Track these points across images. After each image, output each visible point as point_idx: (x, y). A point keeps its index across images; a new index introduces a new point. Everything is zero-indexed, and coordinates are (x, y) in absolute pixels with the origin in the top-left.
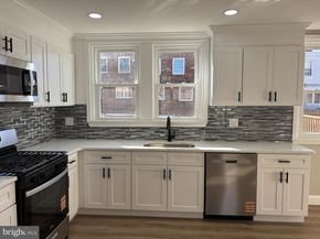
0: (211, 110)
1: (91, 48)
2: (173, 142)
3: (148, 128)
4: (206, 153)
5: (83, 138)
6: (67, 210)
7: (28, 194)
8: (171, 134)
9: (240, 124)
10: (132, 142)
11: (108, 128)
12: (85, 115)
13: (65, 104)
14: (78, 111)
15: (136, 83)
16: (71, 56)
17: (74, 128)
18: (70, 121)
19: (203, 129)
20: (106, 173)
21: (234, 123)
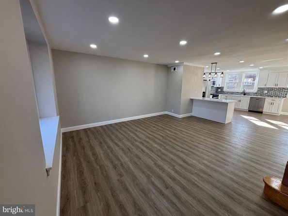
0: (259, 88)
4: (251, 97)
5: (222, 93)
8: (245, 94)
9: (268, 92)
12: (223, 89)
13: (219, 86)
18: (220, 90)
19: (255, 93)
21: (266, 92)
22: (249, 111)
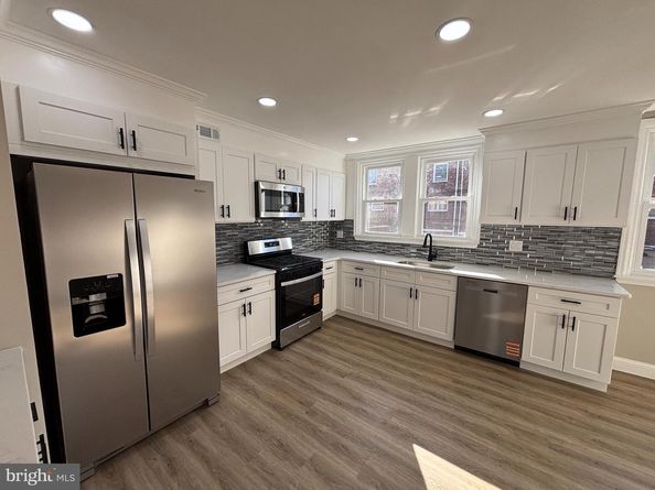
0: (485, 228)
1: (360, 167)
2: (433, 263)
3: (409, 245)
4: (459, 277)
5: (350, 249)
6: (320, 306)
7: (283, 284)
8: (432, 252)
9: (525, 248)
10: (390, 257)
11: (371, 243)
12: (352, 229)
13: (333, 219)
14: (347, 225)
15: (400, 198)
16: (343, 176)
17: (343, 240)
18: (340, 234)
19: (473, 250)
20: (358, 283)
21: (516, 246)
22: (458, 349)
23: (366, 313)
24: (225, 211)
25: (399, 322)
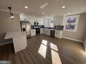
1: (45, 20)
7: (36, 30)
12: (44, 26)
22: (51, 36)
23: (44, 33)
24: (32, 24)
25: (46, 34)
